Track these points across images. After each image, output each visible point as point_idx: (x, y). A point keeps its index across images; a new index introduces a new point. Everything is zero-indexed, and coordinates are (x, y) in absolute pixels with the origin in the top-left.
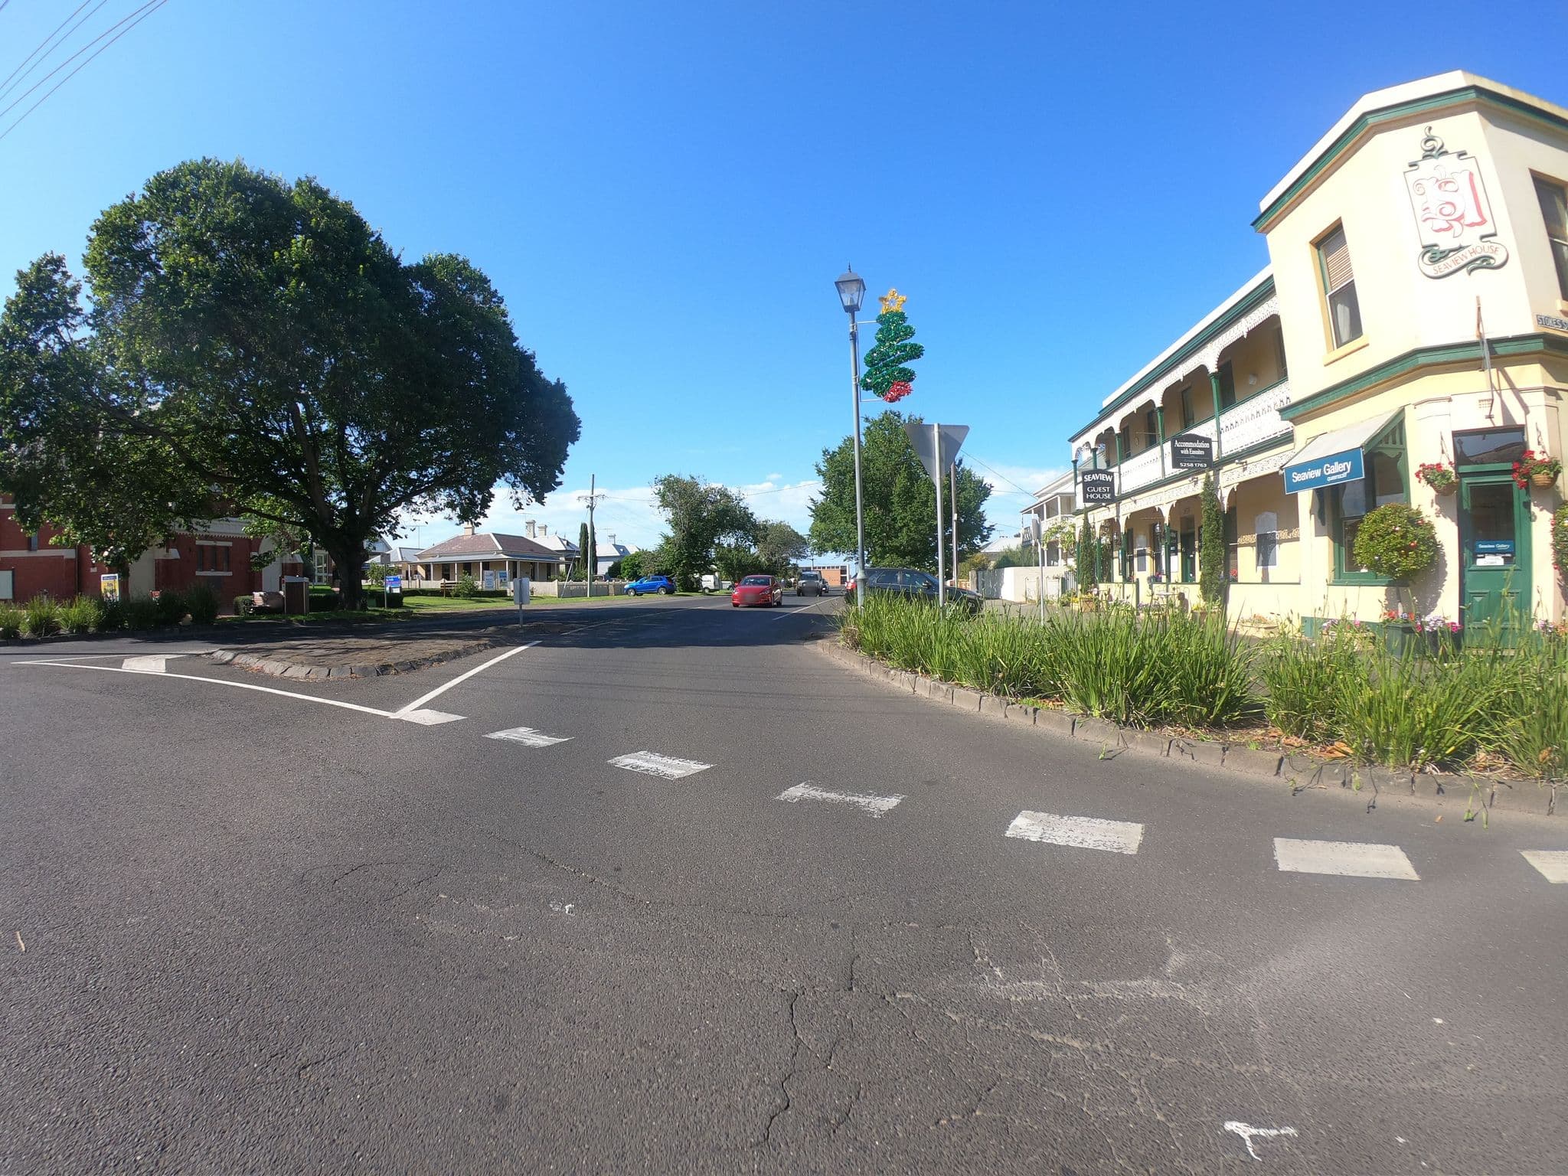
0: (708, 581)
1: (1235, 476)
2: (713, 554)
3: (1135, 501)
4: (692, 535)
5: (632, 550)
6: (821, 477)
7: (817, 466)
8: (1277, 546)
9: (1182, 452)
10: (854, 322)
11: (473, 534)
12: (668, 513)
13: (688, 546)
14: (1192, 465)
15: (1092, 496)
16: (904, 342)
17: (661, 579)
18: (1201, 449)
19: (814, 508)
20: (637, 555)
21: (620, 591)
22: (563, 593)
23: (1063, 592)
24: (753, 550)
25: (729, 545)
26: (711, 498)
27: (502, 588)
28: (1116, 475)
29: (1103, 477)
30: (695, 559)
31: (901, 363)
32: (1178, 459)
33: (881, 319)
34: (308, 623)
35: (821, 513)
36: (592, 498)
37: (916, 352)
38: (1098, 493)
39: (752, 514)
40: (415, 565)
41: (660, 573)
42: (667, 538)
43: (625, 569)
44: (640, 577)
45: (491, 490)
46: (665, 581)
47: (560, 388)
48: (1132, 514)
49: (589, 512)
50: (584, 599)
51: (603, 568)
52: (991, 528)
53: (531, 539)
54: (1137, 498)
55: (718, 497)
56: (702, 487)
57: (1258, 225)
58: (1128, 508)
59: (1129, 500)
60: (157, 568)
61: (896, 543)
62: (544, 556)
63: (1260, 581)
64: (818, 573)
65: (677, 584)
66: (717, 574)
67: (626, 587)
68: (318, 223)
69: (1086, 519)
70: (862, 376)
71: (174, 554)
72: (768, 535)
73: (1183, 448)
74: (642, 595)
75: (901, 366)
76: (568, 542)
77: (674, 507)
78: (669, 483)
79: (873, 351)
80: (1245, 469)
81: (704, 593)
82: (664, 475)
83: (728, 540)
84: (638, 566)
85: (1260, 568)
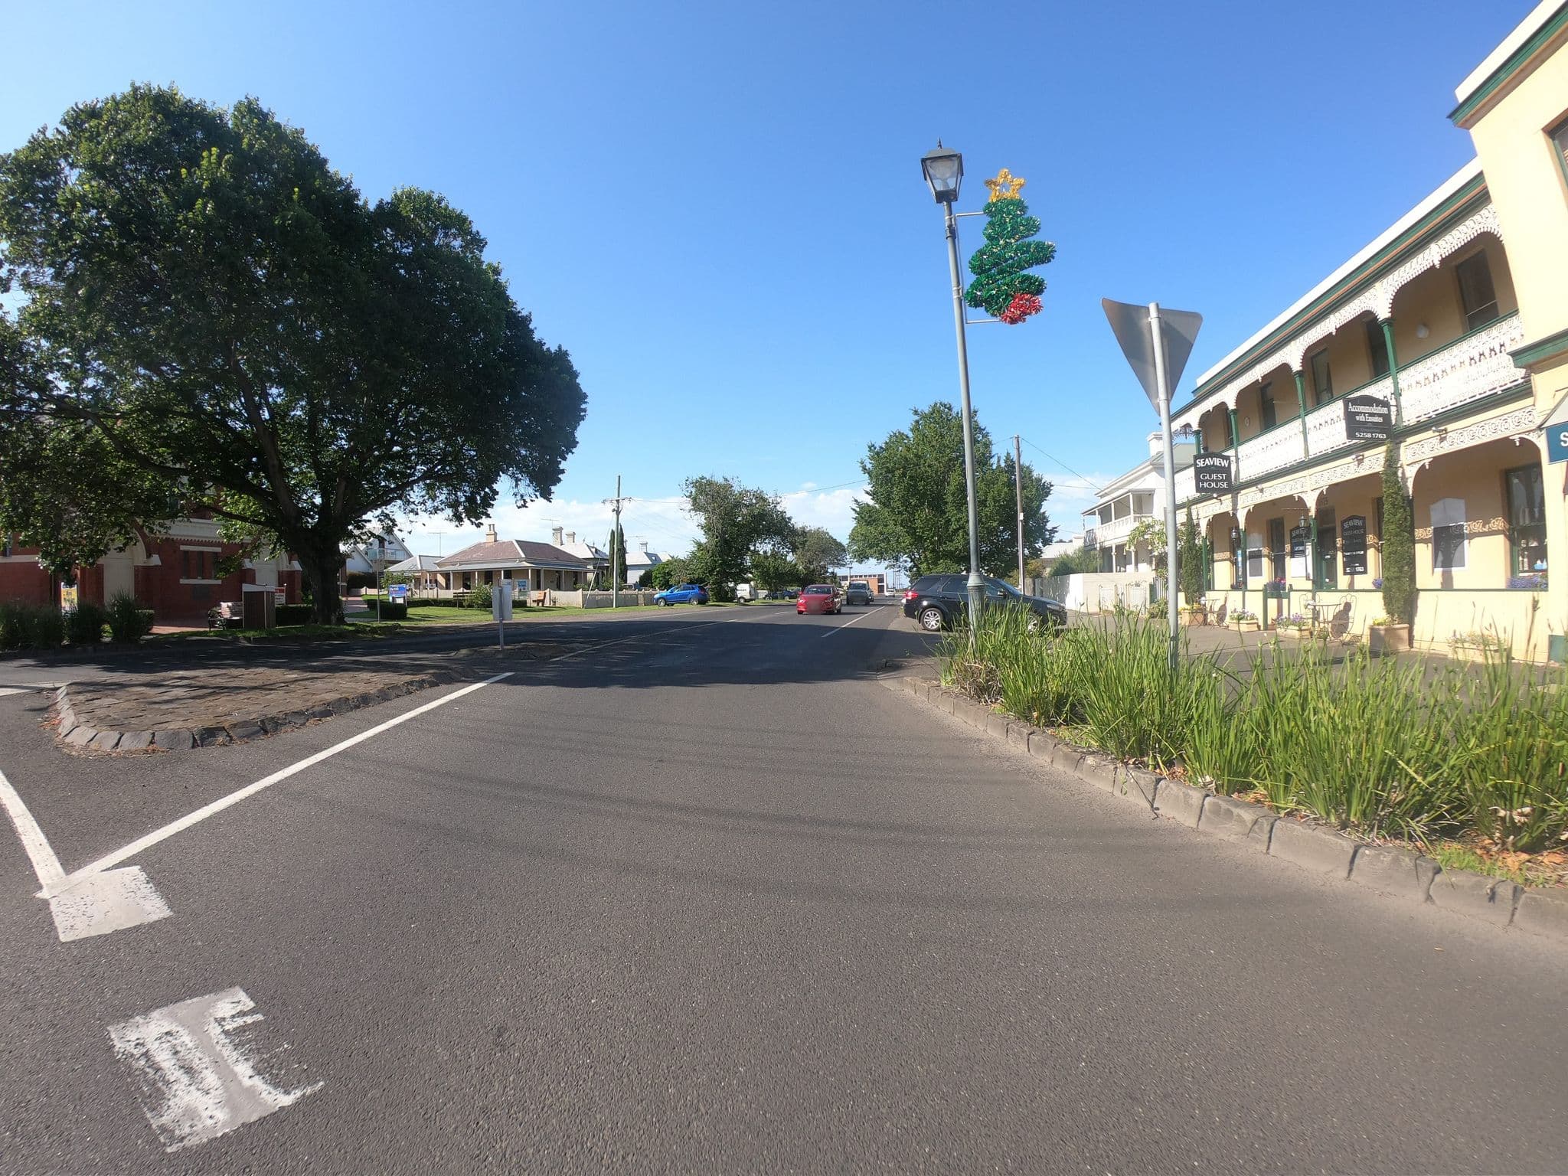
0: (743, 590)
1: (1427, 448)
2: (748, 561)
3: (1262, 491)
4: (726, 541)
5: (664, 558)
6: (867, 475)
7: (862, 463)
8: (1466, 542)
9: (1358, 418)
10: (951, 214)
11: (496, 541)
12: (701, 518)
13: (722, 553)
14: (1369, 435)
15: (1206, 485)
16: (1027, 240)
17: (693, 589)
18: (1379, 415)
19: (858, 510)
20: (669, 563)
21: (650, 601)
22: (589, 604)
23: (1152, 601)
24: (790, 557)
25: (765, 552)
26: (746, 501)
27: (522, 598)
28: (1233, 459)
29: (1217, 461)
30: (730, 566)
31: (1023, 268)
32: (1353, 426)
33: (991, 210)
34: (256, 640)
35: (865, 516)
36: (618, 501)
37: (1044, 255)
38: (1213, 481)
39: (790, 519)
40: (435, 573)
41: (691, 582)
42: (699, 545)
43: (656, 578)
44: (671, 586)
45: (495, 486)
46: (696, 590)
47: (561, 356)
48: (1256, 506)
49: (615, 516)
50: (608, 610)
51: (633, 577)
52: (1053, 531)
53: (558, 546)
54: (1264, 485)
55: (754, 501)
56: (736, 489)
57: (1459, 116)
58: (1248, 499)
59: (1254, 488)
60: (136, 576)
61: (950, 547)
62: (570, 563)
63: (1439, 587)
64: (865, 582)
65: (710, 593)
66: (752, 583)
67: (656, 596)
68: (251, 146)
69: (1189, 515)
70: (967, 287)
71: (156, 560)
72: (806, 541)
73: (1359, 414)
74: (672, 605)
75: (1025, 272)
76: (596, 550)
77: (707, 511)
78: (701, 485)
79: (982, 252)
80: (1442, 440)
81: (738, 603)
82: (695, 477)
83: (764, 547)
84: (669, 574)
85: (1439, 571)
